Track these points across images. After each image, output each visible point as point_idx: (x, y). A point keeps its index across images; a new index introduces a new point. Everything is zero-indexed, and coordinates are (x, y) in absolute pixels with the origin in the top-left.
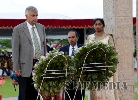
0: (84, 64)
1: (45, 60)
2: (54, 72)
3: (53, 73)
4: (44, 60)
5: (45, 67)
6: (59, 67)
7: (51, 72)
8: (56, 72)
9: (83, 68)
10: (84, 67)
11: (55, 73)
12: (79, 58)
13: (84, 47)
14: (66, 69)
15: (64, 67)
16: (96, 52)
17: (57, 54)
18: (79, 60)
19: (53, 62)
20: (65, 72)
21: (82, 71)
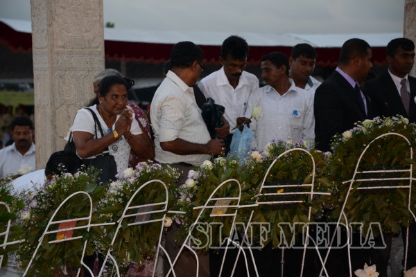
0: (356, 172)
1: (261, 161)
2: (282, 190)
3: (279, 193)
4: (258, 160)
5: (259, 177)
6: (295, 178)
7: (275, 190)
8: (286, 190)
9: (352, 181)
10: (355, 179)
11: (284, 192)
12: (345, 157)
13: (357, 131)
14: (311, 183)
15: (307, 179)
16: (387, 143)
17: (292, 147)
18: (345, 162)
19: (279, 166)
20: (309, 189)
21: (351, 188)
